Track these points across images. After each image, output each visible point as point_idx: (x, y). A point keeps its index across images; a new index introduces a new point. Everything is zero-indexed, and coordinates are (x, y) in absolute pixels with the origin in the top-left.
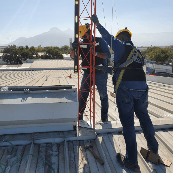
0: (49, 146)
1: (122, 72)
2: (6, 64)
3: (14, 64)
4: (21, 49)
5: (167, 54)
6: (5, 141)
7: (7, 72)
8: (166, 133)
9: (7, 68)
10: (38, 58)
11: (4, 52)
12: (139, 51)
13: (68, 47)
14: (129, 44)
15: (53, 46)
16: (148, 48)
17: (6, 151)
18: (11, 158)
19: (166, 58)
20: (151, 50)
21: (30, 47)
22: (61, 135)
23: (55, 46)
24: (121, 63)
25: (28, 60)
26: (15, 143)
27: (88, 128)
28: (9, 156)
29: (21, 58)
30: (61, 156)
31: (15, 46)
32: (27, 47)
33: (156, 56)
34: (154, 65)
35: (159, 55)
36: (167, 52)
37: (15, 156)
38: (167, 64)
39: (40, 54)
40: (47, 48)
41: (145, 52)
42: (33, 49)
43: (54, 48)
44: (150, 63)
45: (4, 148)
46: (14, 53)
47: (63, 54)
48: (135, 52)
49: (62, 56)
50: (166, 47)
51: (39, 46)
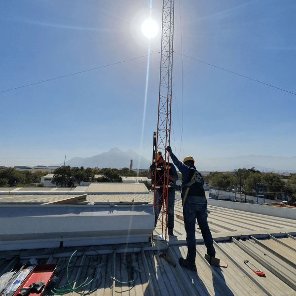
0: (129, 255)
1: (188, 189)
2: (55, 187)
3: (66, 187)
4: (76, 169)
5: (229, 179)
6: (91, 250)
7: (59, 196)
8: (224, 244)
9: (57, 192)
10: (94, 180)
11: (55, 173)
12: (200, 174)
13: (128, 169)
14: (192, 168)
15: (112, 168)
16: (211, 173)
17: (92, 259)
18: (98, 264)
19: (228, 183)
20: (213, 175)
21: (85, 168)
22: (138, 246)
23: (114, 168)
24: (187, 183)
25: (82, 182)
26: (101, 252)
27: (160, 240)
28: (95, 263)
29: (74, 181)
30: (140, 262)
31: (69, 167)
32: (82, 168)
33: (218, 182)
34: (217, 191)
35: (222, 181)
36: (229, 177)
37: (100, 262)
38: (230, 191)
39: (97, 176)
40: (105, 169)
41: (208, 177)
42: (89, 170)
43: (113, 170)
44: (214, 188)
45: (89, 257)
46: (67, 174)
47: (122, 177)
48: (197, 174)
49: (121, 179)
50: (228, 173)
51: (96, 168)
